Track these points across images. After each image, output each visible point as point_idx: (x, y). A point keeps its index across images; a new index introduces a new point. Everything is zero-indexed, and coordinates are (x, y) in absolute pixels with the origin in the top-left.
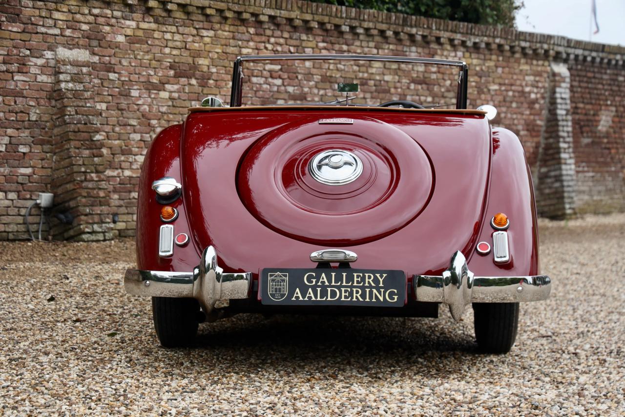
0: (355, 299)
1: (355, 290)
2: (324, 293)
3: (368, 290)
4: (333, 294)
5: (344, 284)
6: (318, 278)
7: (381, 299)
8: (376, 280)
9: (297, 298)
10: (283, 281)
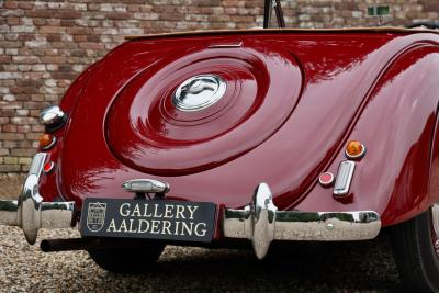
0: (163, 233)
1: (164, 222)
2: (135, 226)
3: (177, 223)
4: (144, 225)
5: (155, 216)
6: (132, 209)
7: (190, 233)
8: (187, 213)
9: (112, 229)
10: (101, 211)
